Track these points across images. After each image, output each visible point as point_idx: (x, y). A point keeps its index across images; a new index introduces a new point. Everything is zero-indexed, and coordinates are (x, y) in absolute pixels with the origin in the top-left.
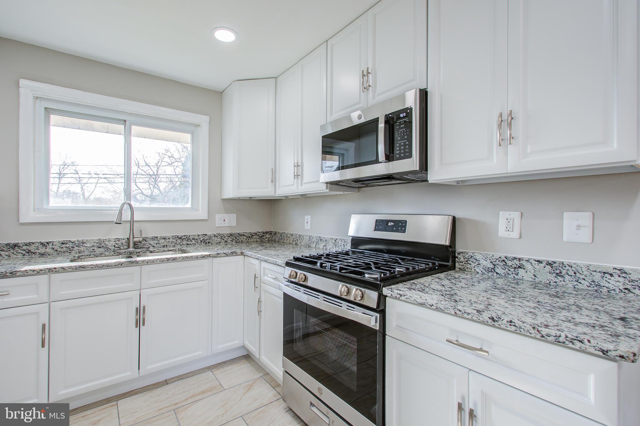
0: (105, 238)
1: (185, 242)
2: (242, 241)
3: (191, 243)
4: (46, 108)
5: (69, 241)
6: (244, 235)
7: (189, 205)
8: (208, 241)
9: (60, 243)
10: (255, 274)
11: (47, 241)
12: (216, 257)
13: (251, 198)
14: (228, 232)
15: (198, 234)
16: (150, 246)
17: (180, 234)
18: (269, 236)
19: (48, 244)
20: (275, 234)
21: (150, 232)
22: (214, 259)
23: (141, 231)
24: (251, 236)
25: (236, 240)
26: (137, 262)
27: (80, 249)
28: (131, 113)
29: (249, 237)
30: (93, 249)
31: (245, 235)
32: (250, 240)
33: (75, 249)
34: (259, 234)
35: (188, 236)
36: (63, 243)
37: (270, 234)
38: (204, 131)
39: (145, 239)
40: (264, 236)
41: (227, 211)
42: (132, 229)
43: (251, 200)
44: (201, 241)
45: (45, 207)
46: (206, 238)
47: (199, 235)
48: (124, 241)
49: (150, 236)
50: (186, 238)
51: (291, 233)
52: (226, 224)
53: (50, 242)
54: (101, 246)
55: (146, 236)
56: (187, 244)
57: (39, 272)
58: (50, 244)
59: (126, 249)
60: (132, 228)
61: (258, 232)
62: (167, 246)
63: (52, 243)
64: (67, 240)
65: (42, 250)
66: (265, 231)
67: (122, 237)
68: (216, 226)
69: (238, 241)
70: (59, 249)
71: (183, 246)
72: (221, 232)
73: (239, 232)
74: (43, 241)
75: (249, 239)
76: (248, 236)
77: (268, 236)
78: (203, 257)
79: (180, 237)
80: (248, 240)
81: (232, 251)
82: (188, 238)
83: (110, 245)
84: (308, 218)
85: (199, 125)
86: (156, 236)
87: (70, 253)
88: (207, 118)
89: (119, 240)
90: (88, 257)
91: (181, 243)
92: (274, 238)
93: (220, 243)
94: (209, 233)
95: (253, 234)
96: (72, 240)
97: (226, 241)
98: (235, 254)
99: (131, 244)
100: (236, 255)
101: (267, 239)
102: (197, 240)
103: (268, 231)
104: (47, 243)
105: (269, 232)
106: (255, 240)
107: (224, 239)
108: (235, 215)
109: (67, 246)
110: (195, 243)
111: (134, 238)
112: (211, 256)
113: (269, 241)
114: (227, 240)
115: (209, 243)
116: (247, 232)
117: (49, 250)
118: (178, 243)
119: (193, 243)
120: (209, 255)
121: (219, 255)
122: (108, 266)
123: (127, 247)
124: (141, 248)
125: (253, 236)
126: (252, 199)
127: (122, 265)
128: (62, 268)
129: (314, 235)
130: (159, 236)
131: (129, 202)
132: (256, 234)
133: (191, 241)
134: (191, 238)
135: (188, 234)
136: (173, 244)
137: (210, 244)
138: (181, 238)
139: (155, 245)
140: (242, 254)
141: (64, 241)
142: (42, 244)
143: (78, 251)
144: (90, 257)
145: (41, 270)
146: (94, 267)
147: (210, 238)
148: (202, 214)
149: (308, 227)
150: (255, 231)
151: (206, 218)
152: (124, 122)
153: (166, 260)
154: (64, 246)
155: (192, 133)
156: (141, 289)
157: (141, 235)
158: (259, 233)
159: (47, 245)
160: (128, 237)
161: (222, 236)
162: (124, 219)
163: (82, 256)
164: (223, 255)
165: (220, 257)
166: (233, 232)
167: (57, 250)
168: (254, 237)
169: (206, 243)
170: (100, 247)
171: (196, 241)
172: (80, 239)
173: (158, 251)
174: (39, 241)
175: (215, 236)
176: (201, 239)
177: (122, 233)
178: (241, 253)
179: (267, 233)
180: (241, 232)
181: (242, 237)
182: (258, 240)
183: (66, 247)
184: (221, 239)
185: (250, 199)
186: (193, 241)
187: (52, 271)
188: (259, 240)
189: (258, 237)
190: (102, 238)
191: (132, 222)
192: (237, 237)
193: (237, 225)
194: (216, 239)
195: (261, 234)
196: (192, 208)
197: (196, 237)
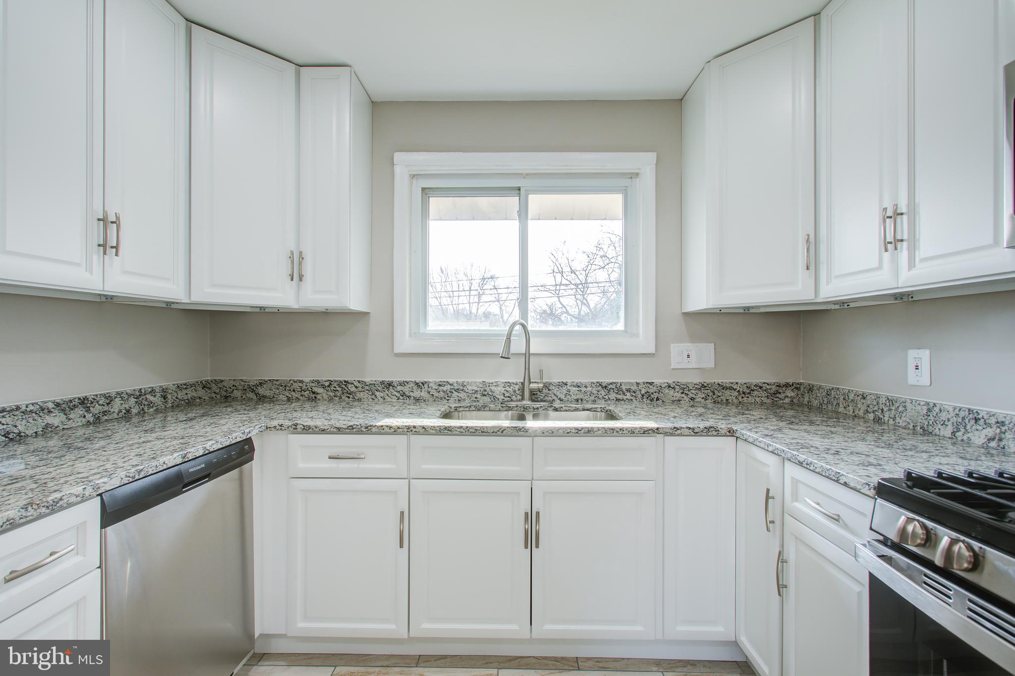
0: (491, 381)
1: (613, 396)
2: (727, 400)
3: (625, 398)
4: (423, 189)
5: (447, 382)
6: (731, 388)
7: (620, 326)
8: (655, 396)
9: (437, 384)
10: (768, 490)
11: (422, 380)
12: (672, 435)
13: (748, 308)
14: (697, 379)
15: (638, 381)
16: (555, 398)
17: (605, 380)
18: (793, 394)
19: (424, 385)
20: (811, 390)
21: (556, 373)
22: (667, 438)
23: (541, 371)
24: (750, 390)
25: (714, 397)
26: (526, 430)
27: (460, 395)
28: (527, 175)
29: (744, 393)
30: (476, 398)
31: (735, 387)
32: (745, 399)
33: (453, 395)
34: (768, 387)
35: (619, 385)
36: (440, 385)
37: (797, 388)
38: (647, 184)
39: (547, 386)
40: (780, 393)
41: (695, 338)
42: (527, 368)
43: (747, 314)
44: (643, 395)
45: (422, 331)
46: (652, 389)
47: (638, 384)
48: (517, 387)
49: (556, 380)
50: (614, 387)
51: (861, 390)
52: (693, 363)
53: (426, 382)
54: (486, 393)
55: (549, 381)
56: (618, 400)
57: (396, 431)
58: (426, 386)
59: (520, 401)
60: (527, 366)
61: (764, 383)
62: (582, 400)
63: (427, 384)
64: (444, 380)
65: (417, 394)
66: (783, 381)
67: (514, 381)
68: (672, 368)
69: (720, 400)
70: (436, 394)
71: (609, 402)
72: (684, 380)
73: (720, 381)
74: (417, 381)
75: (742, 398)
76: (741, 390)
77: (790, 393)
78: (646, 432)
79: (604, 385)
80: (741, 400)
81: (708, 424)
82: (619, 389)
83: (498, 391)
84: (919, 356)
85: (637, 174)
86: (565, 381)
87: (448, 400)
88: (652, 157)
89: (509, 384)
90: (468, 409)
91: (606, 397)
92: (806, 399)
93: (679, 401)
94: (658, 381)
95: (753, 387)
96: (451, 381)
97: (692, 399)
98: (715, 433)
99: (527, 394)
100: (717, 435)
101: (787, 400)
102: (635, 392)
103: (790, 381)
104: (422, 383)
105: (793, 385)
106: (758, 400)
107: (689, 393)
108: (711, 346)
109: (445, 388)
110: (632, 398)
111: (530, 382)
112: (661, 431)
113: (792, 403)
114: (694, 396)
115: (658, 399)
116: (740, 382)
117: (424, 394)
118: (600, 396)
119: (627, 397)
120: (657, 429)
121: (679, 432)
122: (483, 432)
123: (519, 397)
124: (542, 401)
125: (753, 390)
126: (751, 311)
127: (504, 432)
128: (423, 428)
129: (948, 403)
130: (569, 381)
131: (523, 322)
132: (761, 387)
133: (624, 394)
134: (624, 387)
135: (619, 381)
136: (592, 398)
137: (660, 402)
138: (606, 387)
139: (563, 397)
140: (731, 433)
141: (441, 382)
142: (417, 384)
143: (457, 399)
144: (471, 409)
145: (399, 428)
146: (464, 431)
147: (660, 389)
148: (644, 342)
149: (919, 378)
151: (651, 349)
152: (518, 192)
153: (573, 431)
154: (441, 388)
155: (625, 191)
156: (533, 479)
157: (541, 378)
158: (768, 384)
159: (423, 387)
160: (522, 381)
161: (684, 389)
162: (513, 350)
163: (460, 407)
164: (687, 432)
165: (681, 435)
166: (708, 381)
167: (433, 395)
168: (756, 393)
169: (652, 400)
170: (485, 395)
171: (634, 394)
172: (460, 380)
173: (568, 409)
174: (413, 380)
175: (670, 387)
176: (643, 392)
177: (512, 374)
178: (729, 432)
179: (787, 385)
180: (726, 380)
181: (728, 392)
182: (765, 400)
183: (444, 392)
184: (682, 393)
185: (746, 311)
186: (628, 394)
187: (412, 431)
188: (769, 401)
189: (764, 394)
190: (488, 380)
191: (527, 355)
192: (716, 392)
193: (715, 366)
194: (671, 392)
195: (774, 388)
196: (626, 331)
197: (634, 388)
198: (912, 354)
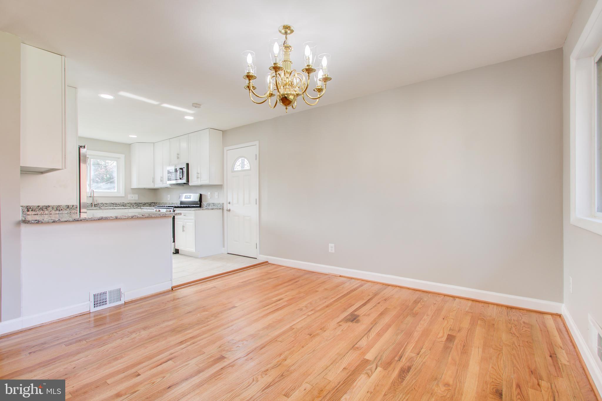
1: (115, 205)
2: (141, 206)
7: (116, 191)
8: (125, 205)
14: (134, 202)
15: (121, 202)
16: (100, 206)
17: (113, 202)
20: (157, 203)
21: (100, 201)
22: (130, 210)
23: (97, 200)
26: (102, 209)
38: (122, 161)
39: (98, 204)
41: (134, 194)
42: (93, 199)
43: (145, 189)
48: (90, 204)
49: (100, 202)
66: (152, 202)
68: (128, 200)
69: (139, 206)
71: (114, 207)
72: (131, 202)
76: (143, 204)
77: (153, 204)
80: (143, 206)
82: (116, 204)
84: (169, 196)
85: (120, 158)
88: (124, 155)
89: (88, 203)
94: (125, 202)
97: (133, 206)
99: (93, 205)
101: (153, 206)
103: (153, 202)
108: (137, 195)
111: (94, 203)
116: (143, 202)
118: (112, 206)
119: (118, 206)
123: (91, 206)
124: (97, 207)
125: (146, 204)
129: (170, 202)
130: (104, 203)
134: (117, 204)
135: (116, 202)
136: (110, 206)
137: (126, 207)
138: (113, 204)
139: (102, 206)
148: (122, 194)
149: (169, 199)
150: (147, 202)
151: (124, 196)
155: (117, 161)
157: (97, 202)
160: (92, 203)
161: (131, 204)
166: (136, 202)
176: (122, 204)
179: (153, 203)
180: (140, 202)
181: (141, 204)
182: (148, 205)
191: (94, 197)
192: (138, 204)
193: (138, 199)
194: (128, 204)
195: (150, 203)
196: (117, 192)
197: (120, 204)
198: (168, 196)
